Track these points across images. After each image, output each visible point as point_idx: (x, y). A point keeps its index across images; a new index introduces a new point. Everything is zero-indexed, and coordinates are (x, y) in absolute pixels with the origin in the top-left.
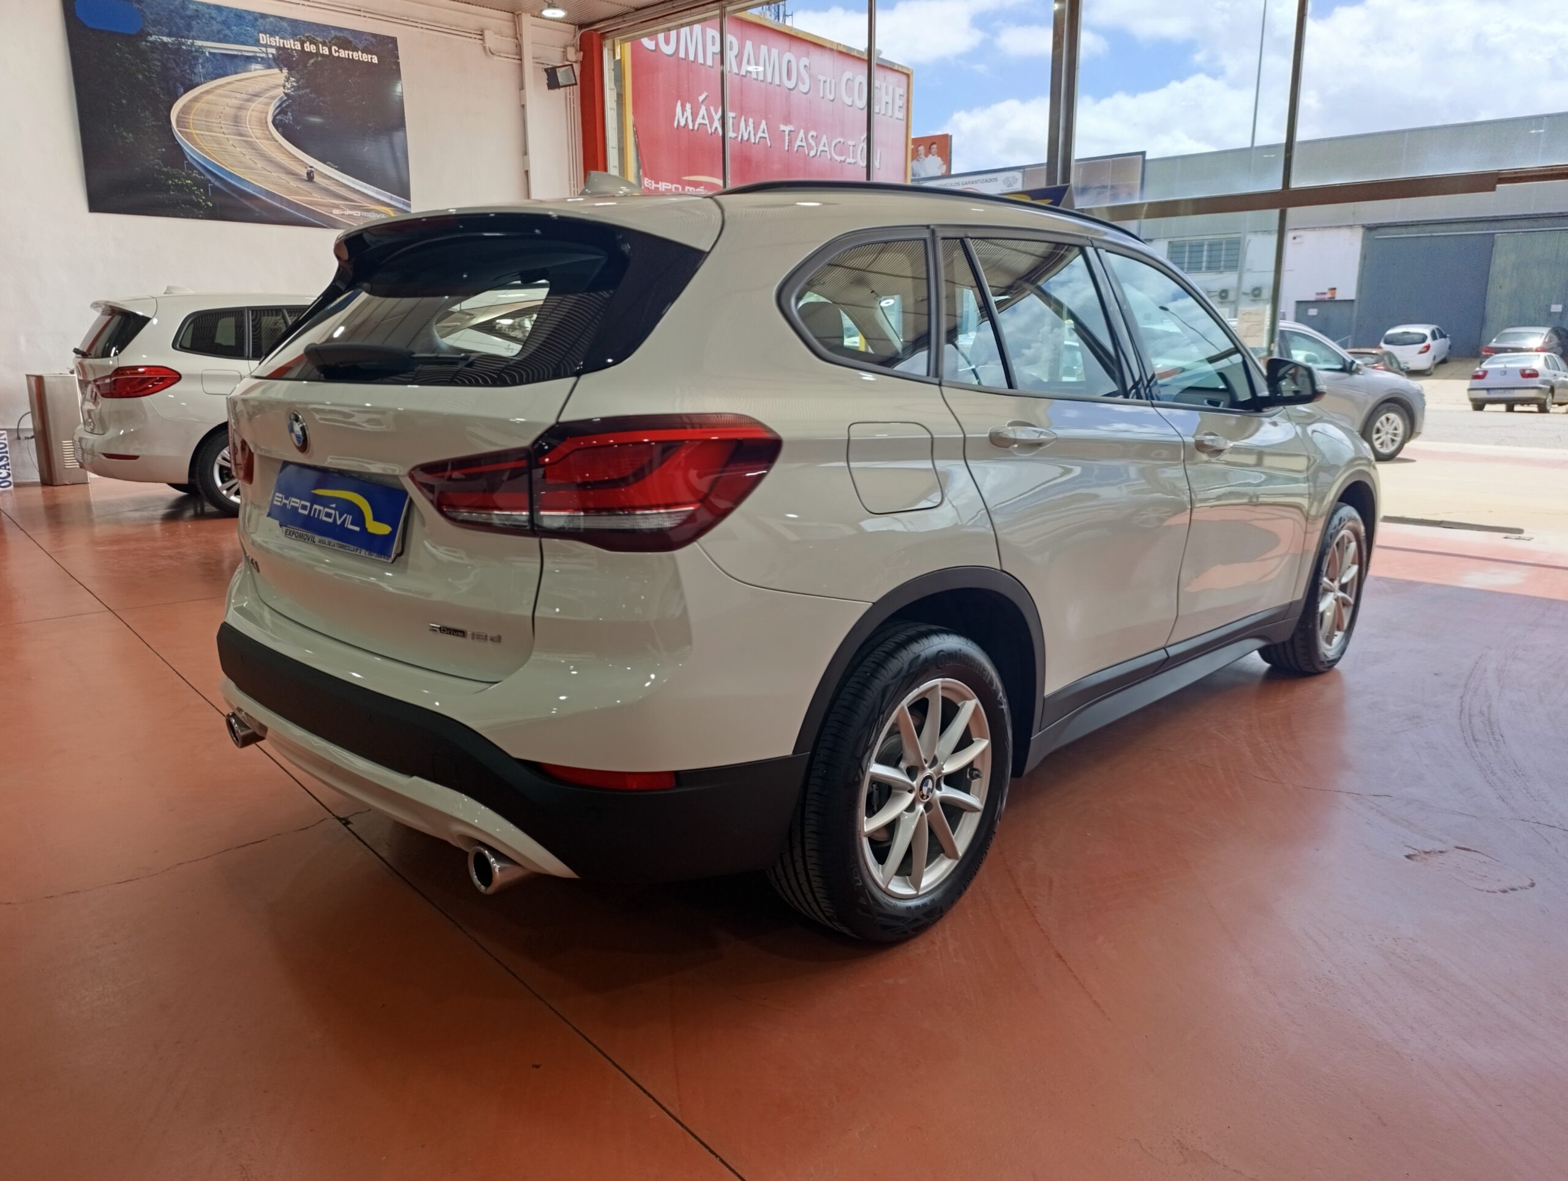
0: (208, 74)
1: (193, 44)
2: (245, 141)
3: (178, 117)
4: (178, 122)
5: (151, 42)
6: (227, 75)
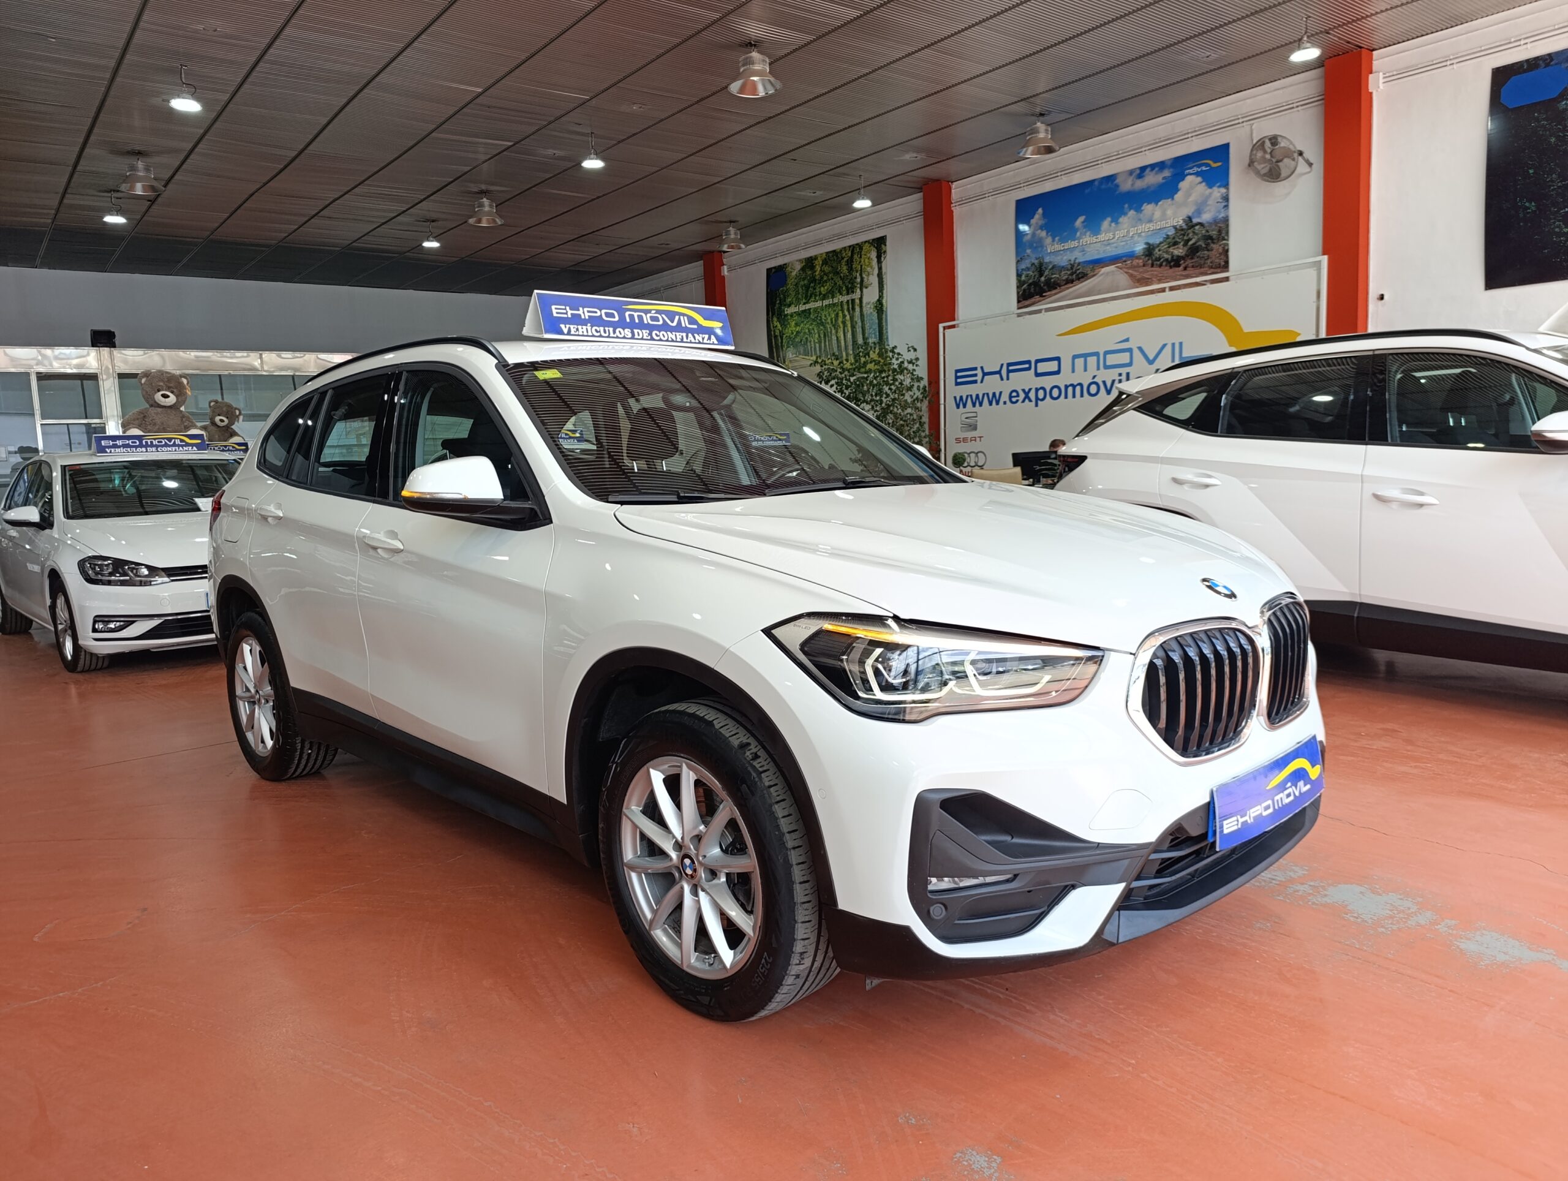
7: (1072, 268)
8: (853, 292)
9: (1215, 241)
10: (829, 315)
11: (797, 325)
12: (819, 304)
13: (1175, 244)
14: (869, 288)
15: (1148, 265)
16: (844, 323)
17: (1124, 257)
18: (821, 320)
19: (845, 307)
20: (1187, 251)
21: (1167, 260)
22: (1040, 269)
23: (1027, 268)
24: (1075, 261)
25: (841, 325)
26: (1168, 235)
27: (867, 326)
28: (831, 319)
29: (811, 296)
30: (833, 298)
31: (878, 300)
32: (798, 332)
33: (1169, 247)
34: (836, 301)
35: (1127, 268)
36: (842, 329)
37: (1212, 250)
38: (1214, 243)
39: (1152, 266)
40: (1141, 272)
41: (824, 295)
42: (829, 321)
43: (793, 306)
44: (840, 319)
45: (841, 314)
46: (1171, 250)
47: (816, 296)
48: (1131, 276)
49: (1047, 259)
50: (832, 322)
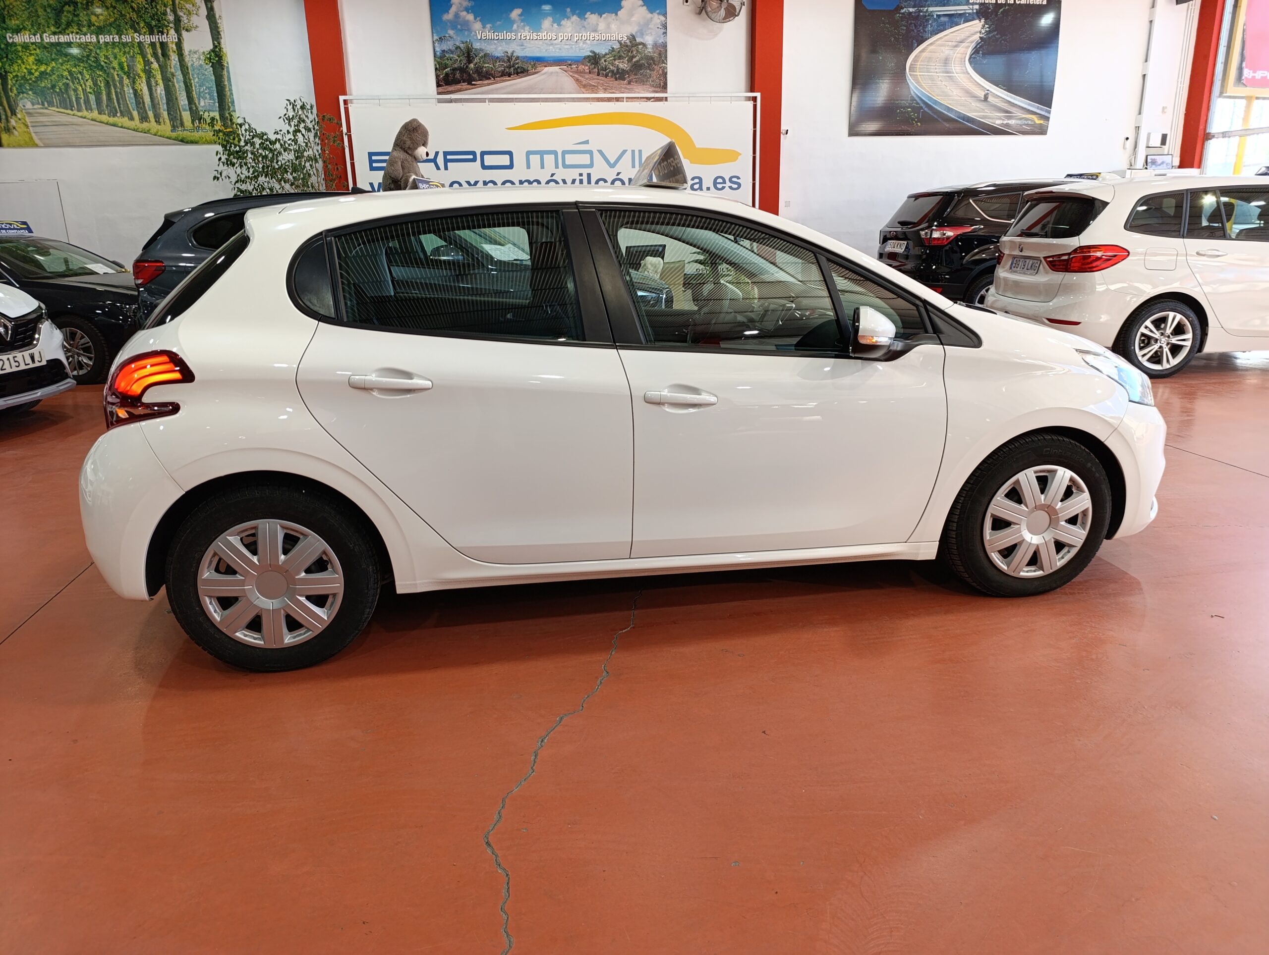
0: (933, 31)
1: (927, 10)
2: (948, 76)
3: (911, 64)
4: (910, 67)
5: (903, 14)
6: (946, 30)
7: (509, 60)
8: (163, 33)
9: (657, 63)
10: (116, 58)
11: (39, 62)
12: (91, 38)
13: (620, 57)
14: (193, 32)
15: (594, 73)
16: (149, 73)
17: (569, 60)
18: (97, 60)
19: (149, 51)
20: (632, 66)
21: (612, 71)
22: (469, 54)
23: (449, 50)
24: (512, 54)
25: (142, 75)
26: (613, 48)
27: (195, 82)
28: (121, 65)
29: (69, 25)
30: (120, 33)
31: (213, 51)
32: (42, 73)
33: (615, 60)
34: (125, 39)
35: (571, 72)
36: (144, 80)
37: (654, 70)
38: (654, 64)
39: (598, 75)
40: (587, 79)
41: (99, 28)
42: (115, 64)
43: (27, 33)
44: (139, 66)
45: (139, 58)
46: (617, 62)
47: (80, 25)
48: (577, 80)
49: (477, 45)
50: (122, 68)
